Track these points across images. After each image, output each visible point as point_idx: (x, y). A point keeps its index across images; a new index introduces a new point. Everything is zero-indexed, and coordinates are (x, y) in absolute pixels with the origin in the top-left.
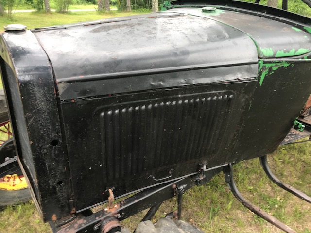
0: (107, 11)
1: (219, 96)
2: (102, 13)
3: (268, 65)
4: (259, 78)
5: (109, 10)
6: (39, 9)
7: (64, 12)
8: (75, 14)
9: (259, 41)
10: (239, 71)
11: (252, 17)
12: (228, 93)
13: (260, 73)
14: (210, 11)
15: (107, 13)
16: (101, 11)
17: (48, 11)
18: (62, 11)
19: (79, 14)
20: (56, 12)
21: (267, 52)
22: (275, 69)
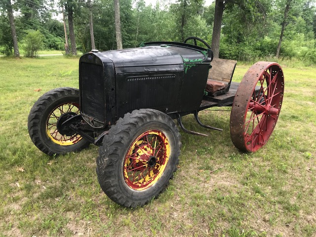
0: (74, 55)
1: (169, 76)
2: (70, 57)
3: (188, 65)
4: (185, 70)
5: (76, 54)
6: (8, 55)
7: (32, 57)
8: (43, 58)
9: (183, 56)
10: (176, 67)
11: (182, 48)
12: (173, 76)
13: (185, 69)
14: (164, 46)
15: (74, 57)
16: (69, 55)
17: (17, 56)
18: (30, 56)
19: (47, 59)
20: (24, 56)
21: (187, 60)
22: (190, 67)
